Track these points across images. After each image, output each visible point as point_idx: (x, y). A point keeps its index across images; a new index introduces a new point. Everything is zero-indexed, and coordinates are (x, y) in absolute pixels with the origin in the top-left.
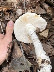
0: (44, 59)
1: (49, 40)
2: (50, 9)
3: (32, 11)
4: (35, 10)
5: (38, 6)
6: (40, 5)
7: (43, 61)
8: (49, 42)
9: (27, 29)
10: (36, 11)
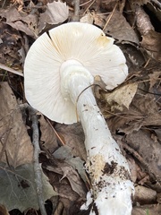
0: (112, 162)
1: (121, 131)
2: (153, 38)
3: (96, 19)
4: (105, 21)
5: (118, 8)
6: (124, 9)
7: (109, 169)
8: (121, 137)
9: (66, 74)
10: (109, 24)
